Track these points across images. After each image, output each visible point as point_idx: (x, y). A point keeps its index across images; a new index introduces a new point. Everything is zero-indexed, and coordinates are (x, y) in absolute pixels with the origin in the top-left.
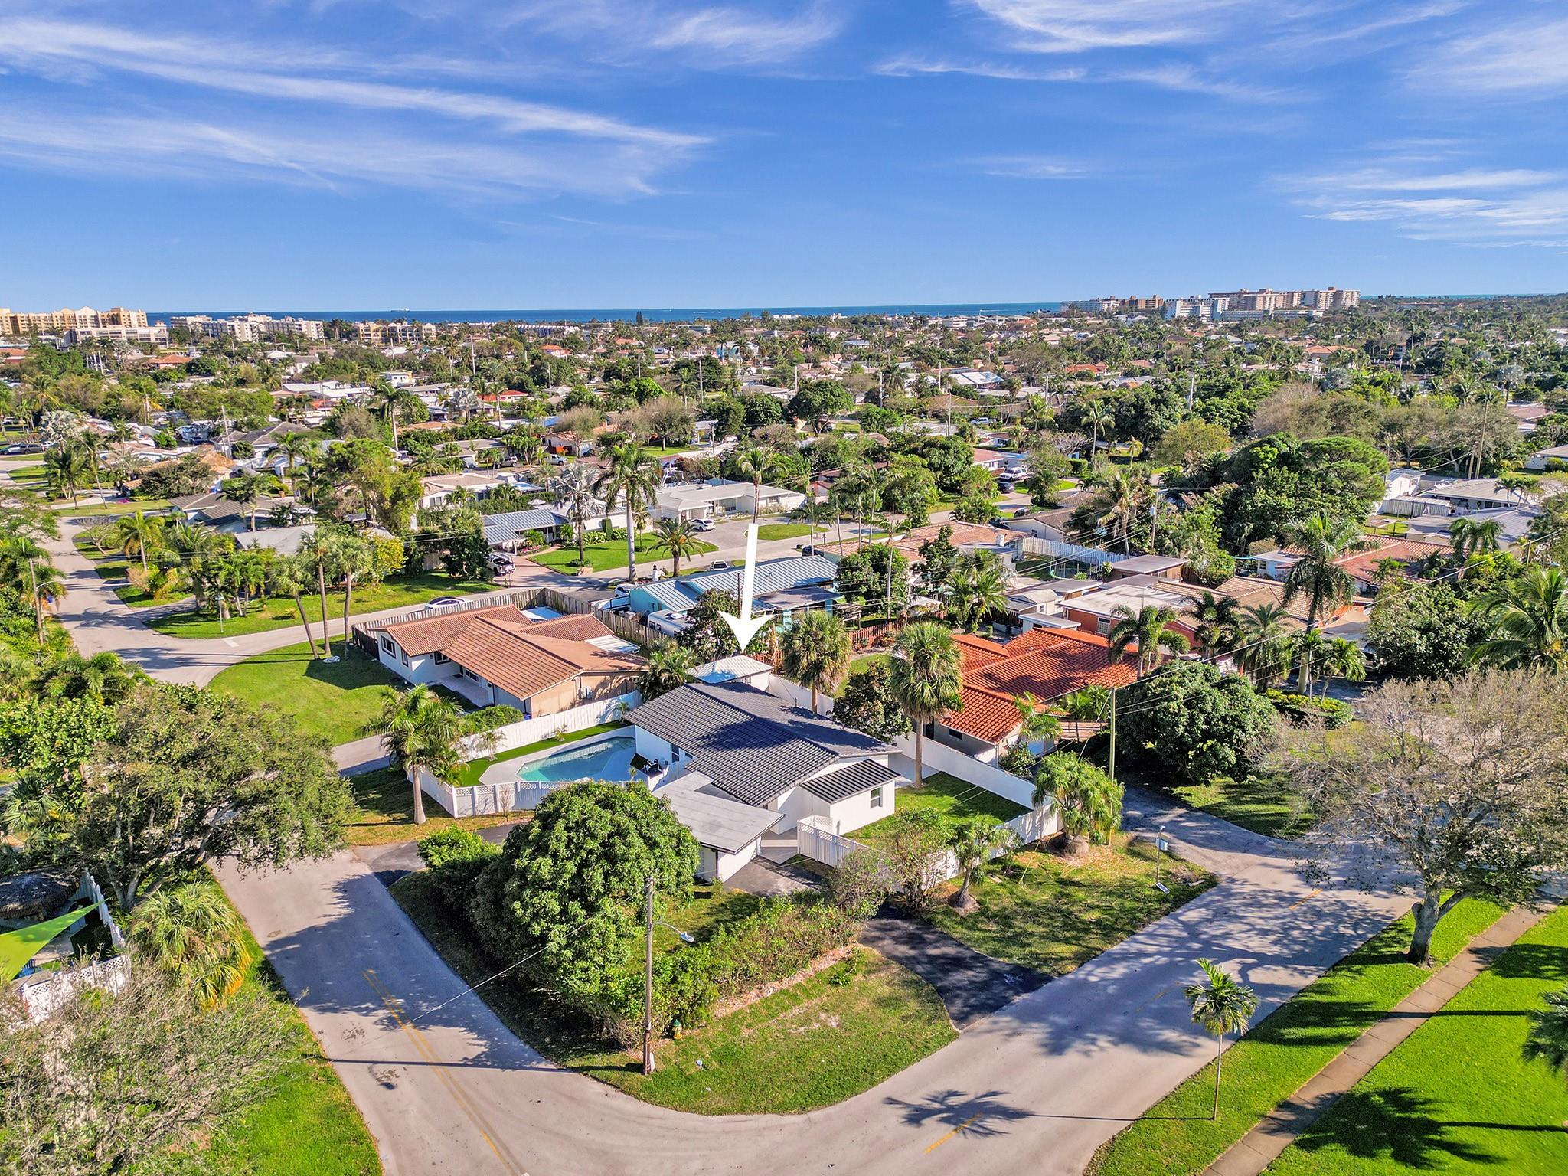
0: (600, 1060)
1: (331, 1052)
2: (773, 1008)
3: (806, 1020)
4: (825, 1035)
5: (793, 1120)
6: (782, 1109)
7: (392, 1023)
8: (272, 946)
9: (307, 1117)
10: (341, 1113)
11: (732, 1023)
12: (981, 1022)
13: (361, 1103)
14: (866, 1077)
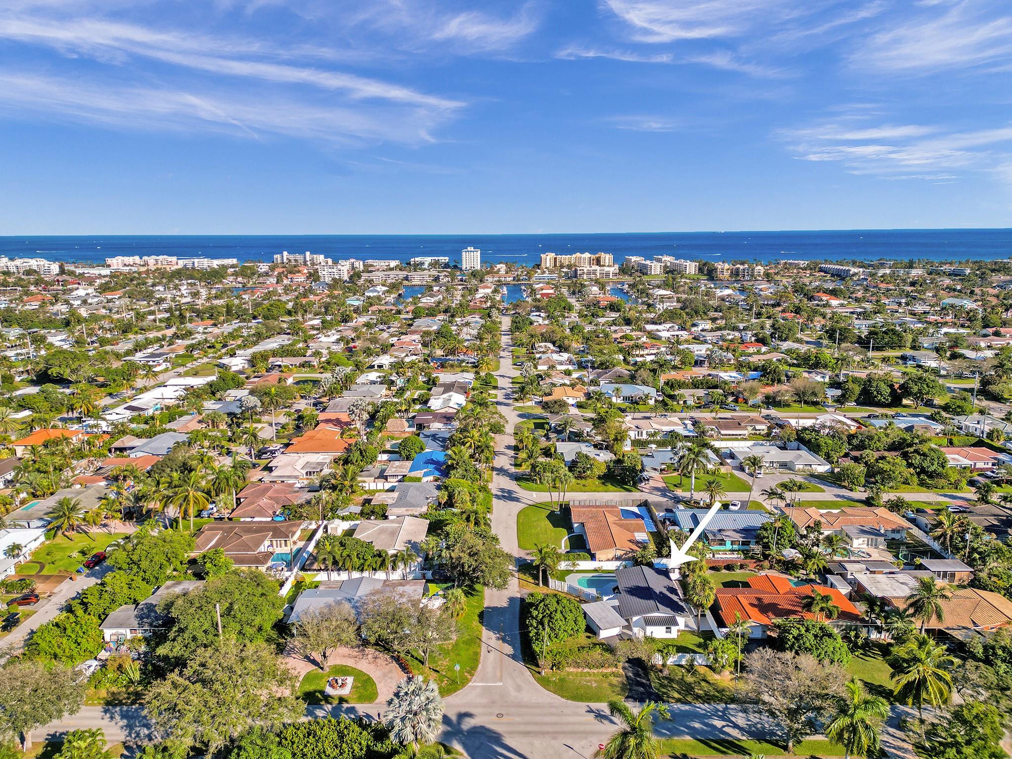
0: (534, 668)
1: (483, 639)
2: (582, 674)
3: (589, 681)
4: (590, 688)
5: (564, 700)
6: (563, 697)
7: (498, 639)
8: (487, 608)
9: (471, 652)
10: (477, 654)
11: (569, 674)
13: (482, 654)
14: (589, 700)
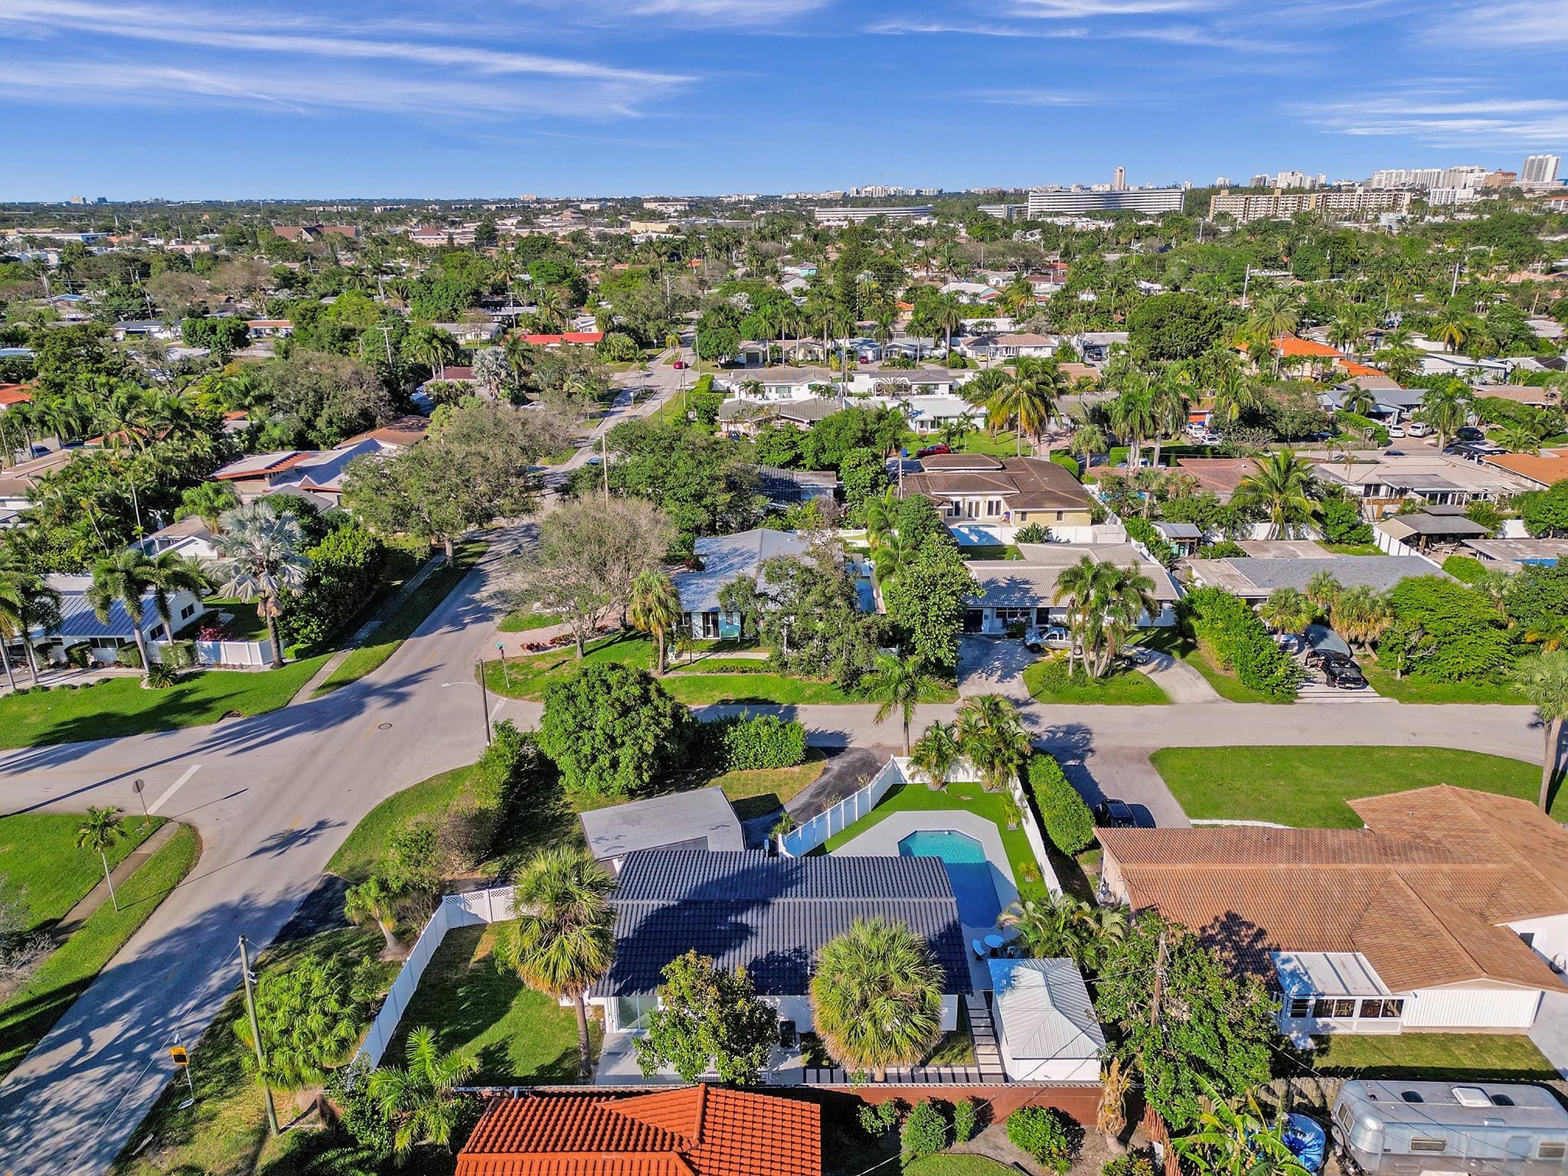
12: (314, 886)
